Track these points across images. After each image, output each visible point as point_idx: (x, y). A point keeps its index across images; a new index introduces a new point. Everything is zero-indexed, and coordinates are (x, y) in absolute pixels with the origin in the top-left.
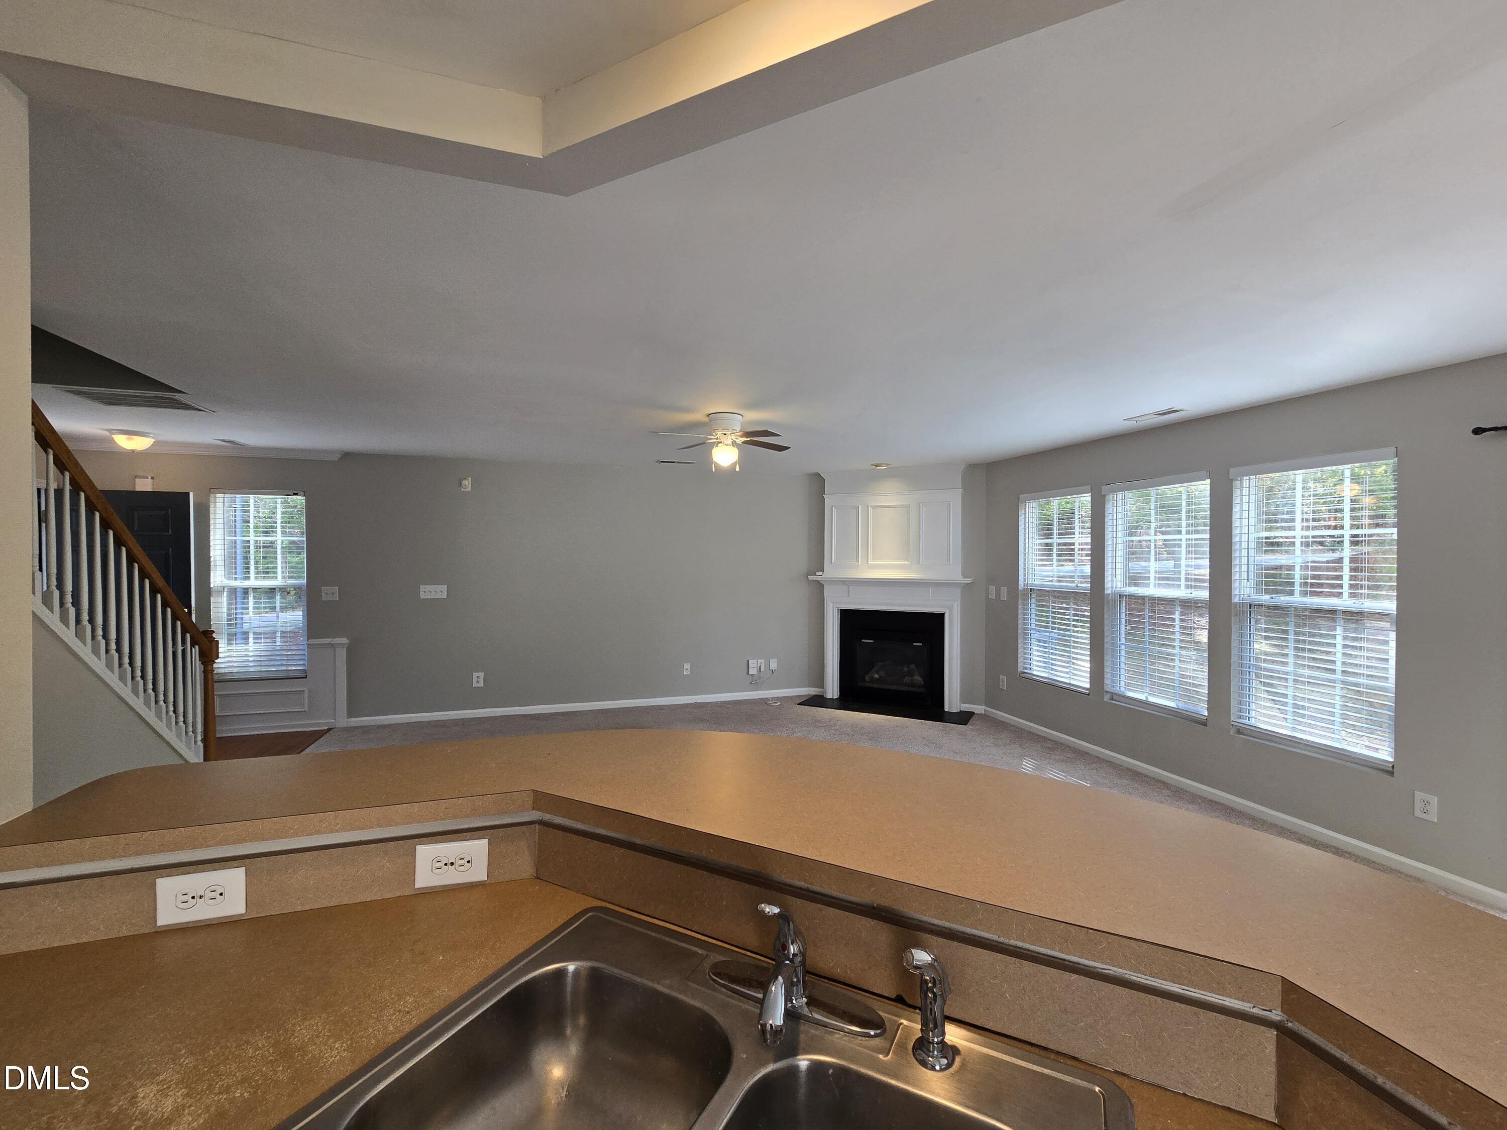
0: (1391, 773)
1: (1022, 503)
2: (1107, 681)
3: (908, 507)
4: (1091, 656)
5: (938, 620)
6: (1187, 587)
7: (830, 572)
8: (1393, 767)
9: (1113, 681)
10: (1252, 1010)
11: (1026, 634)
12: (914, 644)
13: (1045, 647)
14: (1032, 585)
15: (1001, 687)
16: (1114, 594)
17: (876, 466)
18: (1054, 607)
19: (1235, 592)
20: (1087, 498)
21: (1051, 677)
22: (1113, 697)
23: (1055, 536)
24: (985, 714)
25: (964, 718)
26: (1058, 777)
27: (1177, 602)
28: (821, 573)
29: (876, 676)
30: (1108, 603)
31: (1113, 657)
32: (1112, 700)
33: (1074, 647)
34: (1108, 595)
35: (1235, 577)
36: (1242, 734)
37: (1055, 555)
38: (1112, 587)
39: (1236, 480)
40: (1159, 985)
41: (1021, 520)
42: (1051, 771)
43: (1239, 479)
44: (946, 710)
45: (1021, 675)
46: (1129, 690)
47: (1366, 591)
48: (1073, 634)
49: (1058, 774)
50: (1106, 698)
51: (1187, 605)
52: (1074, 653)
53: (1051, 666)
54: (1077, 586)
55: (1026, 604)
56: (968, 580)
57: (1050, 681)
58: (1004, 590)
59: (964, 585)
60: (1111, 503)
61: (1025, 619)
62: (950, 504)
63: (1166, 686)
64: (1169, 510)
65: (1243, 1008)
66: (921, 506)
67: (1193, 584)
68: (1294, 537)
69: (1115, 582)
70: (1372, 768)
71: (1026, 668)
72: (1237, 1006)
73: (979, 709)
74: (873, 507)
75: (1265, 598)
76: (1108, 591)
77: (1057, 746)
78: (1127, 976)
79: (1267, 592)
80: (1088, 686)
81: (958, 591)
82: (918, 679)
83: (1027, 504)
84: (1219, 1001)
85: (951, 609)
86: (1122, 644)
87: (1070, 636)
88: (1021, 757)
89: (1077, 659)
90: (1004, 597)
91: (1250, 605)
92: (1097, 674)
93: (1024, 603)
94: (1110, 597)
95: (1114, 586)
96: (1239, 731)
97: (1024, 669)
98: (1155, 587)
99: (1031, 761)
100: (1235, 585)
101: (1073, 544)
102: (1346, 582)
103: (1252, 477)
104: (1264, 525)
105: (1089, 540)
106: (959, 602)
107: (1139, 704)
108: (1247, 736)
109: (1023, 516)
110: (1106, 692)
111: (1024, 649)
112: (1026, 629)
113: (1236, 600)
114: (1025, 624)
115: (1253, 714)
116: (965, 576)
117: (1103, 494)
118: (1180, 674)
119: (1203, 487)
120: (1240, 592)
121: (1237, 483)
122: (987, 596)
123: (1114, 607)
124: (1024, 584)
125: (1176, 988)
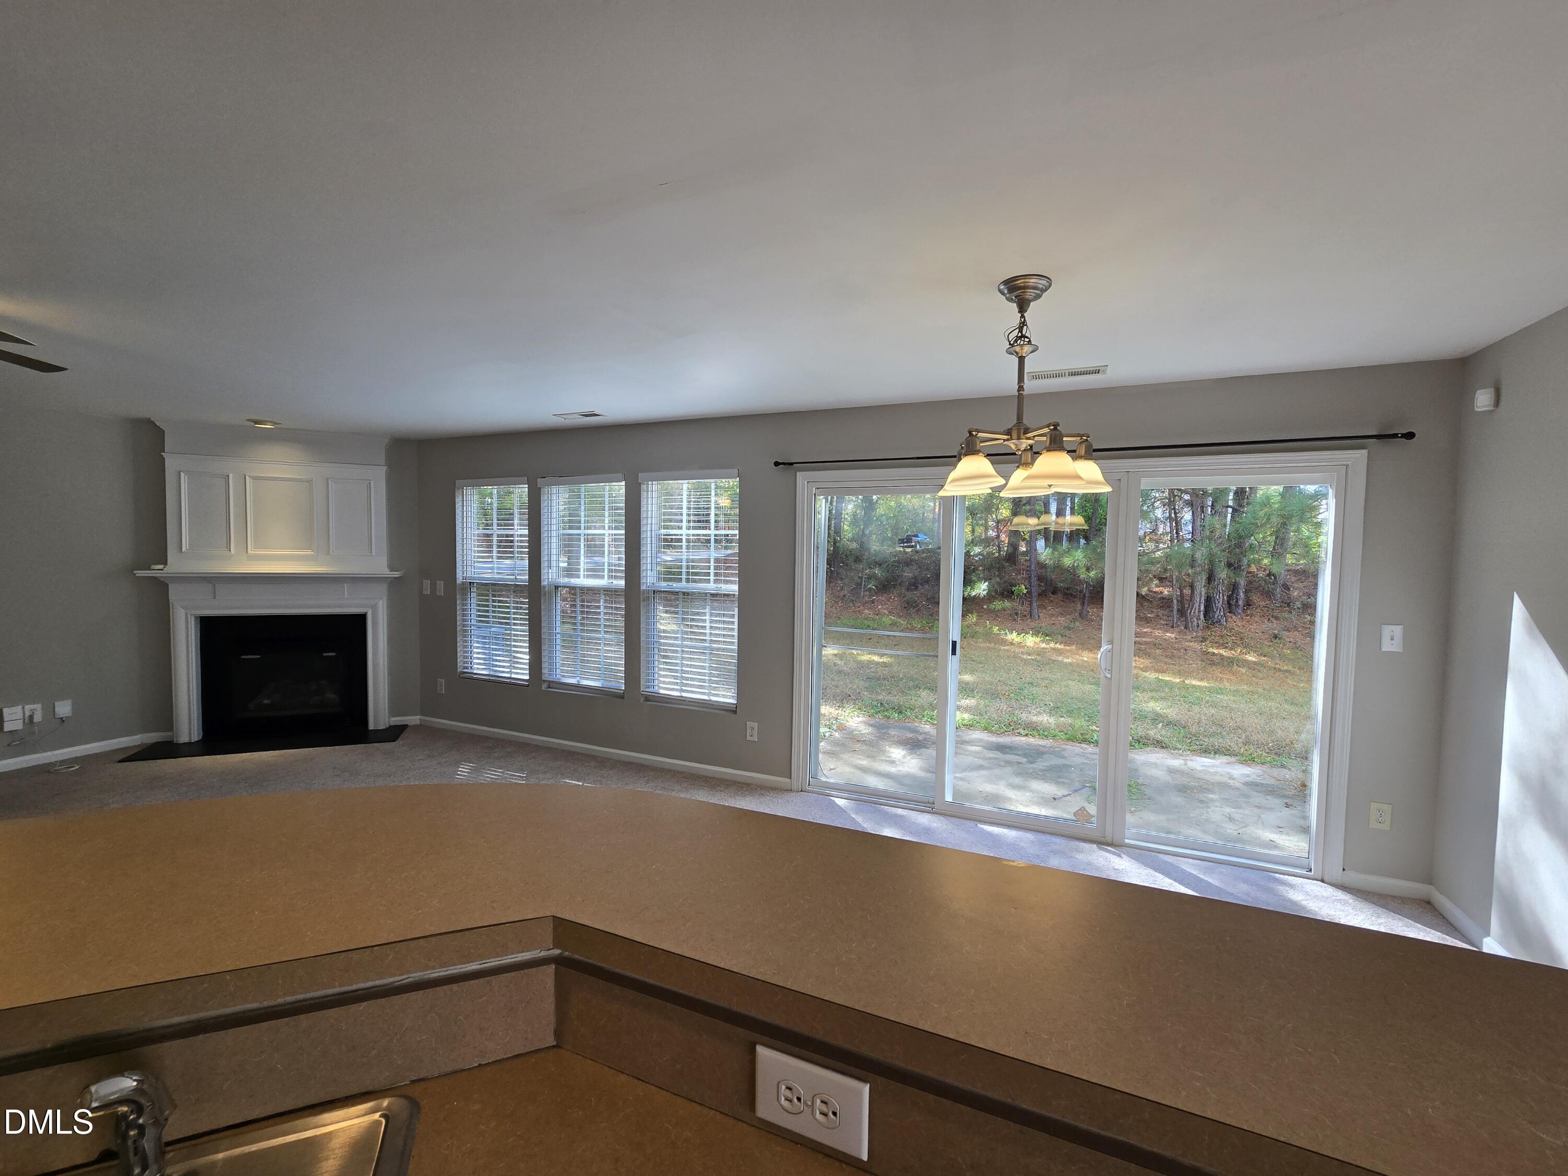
0: (735, 712)
1: (458, 488)
2: (545, 671)
3: (310, 481)
4: (530, 647)
5: (357, 623)
6: (610, 577)
7: (176, 564)
8: (736, 707)
9: (550, 670)
10: (539, 955)
11: (466, 631)
12: (324, 654)
13: (484, 643)
14: (471, 578)
15: (439, 692)
16: (549, 585)
17: (256, 422)
18: (494, 601)
19: (643, 581)
20: (525, 489)
21: (492, 673)
22: (551, 684)
23: (495, 527)
24: (420, 725)
25: (393, 733)
26: (495, 775)
27: (602, 591)
28: (161, 567)
29: (266, 702)
30: (545, 595)
31: (550, 646)
32: (550, 687)
33: (515, 641)
34: (545, 587)
35: (643, 568)
36: (649, 701)
37: (495, 546)
38: (549, 579)
39: (644, 484)
40: (458, 971)
41: (458, 508)
42: (489, 770)
43: (645, 483)
44: (371, 727)
45: (461, 676)
46: (564, 676)
47: (723, 578)
48: (513, 627)
49: (495, 771)
50: (544, 687)
51: (609, 592)
52: (515, 646)
53: (491, 662)
54: (516, 578)
55: (466, 599)
56: (396, 574)
57: (494, 678)
58: (440, 585)
59: (390, 580)
60: (546, 496)
61: (464, 615)
62: (370, 483)
63: (595, 668)
64: (596, 507)
65: (532, 956)
66: (330, 481)
67: (613, 574)
68: (681, 535)
69: (551, 575)
70: (726, 710)
71: (467, 668)
72: (526, 958)
73: (413, 720)
74: (254, 478)
75: (663, 585)
76: (544, 583)
77: (501, 743)
78: (426, 977)
79: (665, 580)
80: (527, 677)
81: (383, 588)
82: (331, 696)
83: (465, 491)
84: (514, 960)
85: (374, 608)
86: (558, 633)
87: (510, 629)
88: (457, 763)
89: (518, 652)
90: (441, 591)
91: (654, 591)
92: (536, 665)
93: (463, 598)
94: (546, 589)
95: (550, 577)
96: (647, 699)
97: (464, 669)
98: (584, 577)
99: (468, 766)
100: (643, 574)
101: (512, 536)
102: (712, 571)
103: (654, 482)
104: (663, 524)
105: (526, 532)
106: (385, 598)
107: (570, 687)
108: (654, 702)
109: (460, 504)
110: (544, 681)
111: (464, 648)
112: (464, 626)
113: (643, 587)
114: (464, 620)
115: (656, 682)
116: (392, 569)
117: (539, 486)
118: (604, 656)
119: (619, 489)
120: (647, 581)
121: (644, 487)
122: (421, 592)
123: (550, 598)
124: (463, 577)
125: (474, 966)
